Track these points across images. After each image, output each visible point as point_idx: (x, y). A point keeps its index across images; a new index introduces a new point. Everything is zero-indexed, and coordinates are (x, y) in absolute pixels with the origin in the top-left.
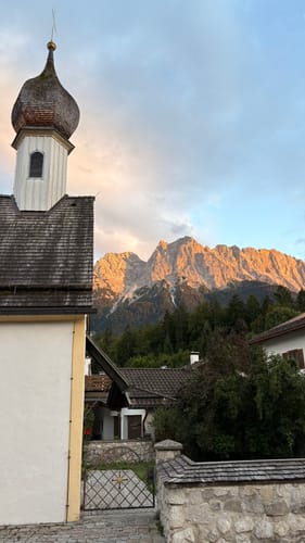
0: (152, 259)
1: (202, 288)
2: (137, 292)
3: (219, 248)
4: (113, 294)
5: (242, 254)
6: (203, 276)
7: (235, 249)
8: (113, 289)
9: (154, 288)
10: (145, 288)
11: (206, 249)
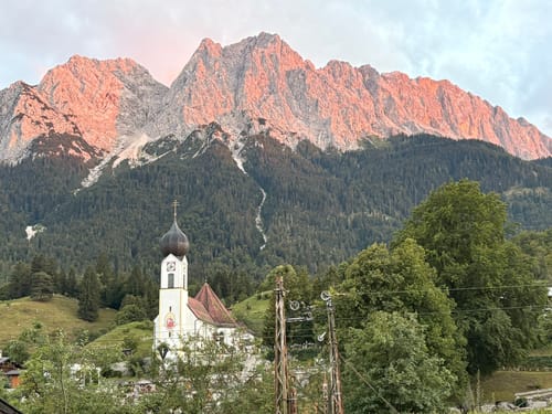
0: (183, 80)
1: (305, 146)
2: (149, 149)
3: (335, 67)
4: (90, 149)
5: (382, 83)
6: (307, 120)
7: (367, 71)
8: (87, 137)
9: (191, 140)
10: (168, 141)
11: (309, 66)
